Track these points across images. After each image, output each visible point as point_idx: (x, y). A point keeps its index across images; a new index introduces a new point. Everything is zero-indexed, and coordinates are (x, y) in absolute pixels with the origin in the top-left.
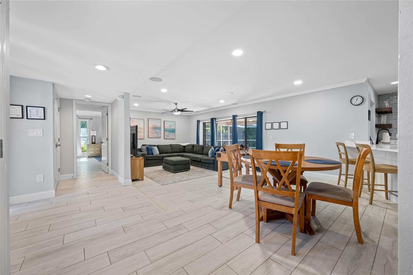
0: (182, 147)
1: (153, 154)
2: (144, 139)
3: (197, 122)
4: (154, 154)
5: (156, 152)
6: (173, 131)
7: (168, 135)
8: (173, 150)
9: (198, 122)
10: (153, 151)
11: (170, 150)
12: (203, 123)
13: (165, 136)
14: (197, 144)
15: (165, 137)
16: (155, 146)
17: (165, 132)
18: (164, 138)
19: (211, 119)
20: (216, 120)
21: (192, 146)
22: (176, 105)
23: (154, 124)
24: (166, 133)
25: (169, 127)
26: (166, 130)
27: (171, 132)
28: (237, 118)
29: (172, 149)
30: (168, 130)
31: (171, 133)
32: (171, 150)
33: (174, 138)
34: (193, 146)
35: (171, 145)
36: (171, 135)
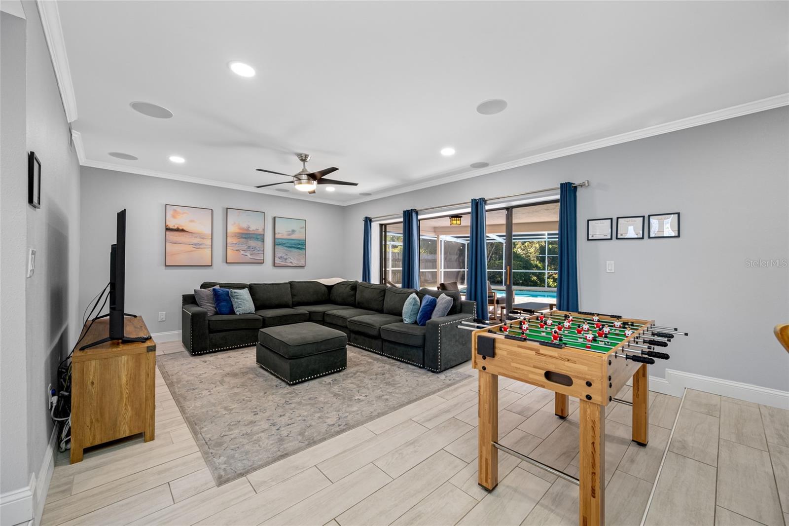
0: (324, 288)
1: (232, 312)
2: (212, 265)
3: (364, 222)
4: (238, 313)
5: (244, 303)
6: (300, 245)
7: (285, 257)
8: (296, 299)
9: (368, 221)
10: (233, 303)
11: (288, 298)
12: (381, 225)
13: (276, 259)
14: (365, 282)
15: (277, 261)
16: (241, 287)
17: (276, 247)
18: (274, 265)
19: (405, 212)
20: (420, 217)
21: (352, 287)
22: (302, 163)
23: (245, 226)
24: (280, 251)
25: (289, 235)
26: (280, 241)
27: (294, 247)
28: (487, 207)
29: (293, 295)
30: (284, 241)
31: (293, 249)
32: (292, 298)
33: (302, 263)
34: (354, 287)
35: (291, 284)
36: (294, 257)
